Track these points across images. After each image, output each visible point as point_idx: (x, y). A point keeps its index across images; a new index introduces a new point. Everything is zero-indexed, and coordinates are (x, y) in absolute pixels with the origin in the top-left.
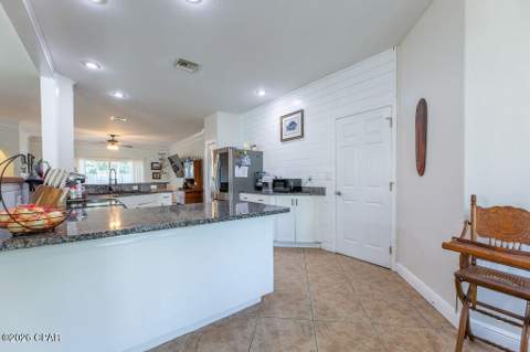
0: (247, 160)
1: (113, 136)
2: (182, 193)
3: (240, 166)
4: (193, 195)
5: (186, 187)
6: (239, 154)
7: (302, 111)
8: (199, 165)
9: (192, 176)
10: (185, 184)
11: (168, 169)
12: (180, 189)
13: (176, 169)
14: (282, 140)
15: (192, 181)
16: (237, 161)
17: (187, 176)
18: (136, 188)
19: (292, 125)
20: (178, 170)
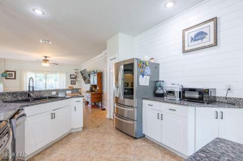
0: (148, 70)
1: (46, 57)
2: (89, 95)
3: (143, 75)
4: (96, 96)
5: (91, 91)
6: (143, 64)
7: (215, 20)
8: (100, 76)
9: (96, 83)
10: (91, 88)
11: (80, 78)
12: (88, 92)
13: (85, 78)
14: (184, 52)
15: (95, 86)
16: (141, 70)
17: (92, 83)
18: (54, 93)
19: (201, 35)
20: (86, 79)
